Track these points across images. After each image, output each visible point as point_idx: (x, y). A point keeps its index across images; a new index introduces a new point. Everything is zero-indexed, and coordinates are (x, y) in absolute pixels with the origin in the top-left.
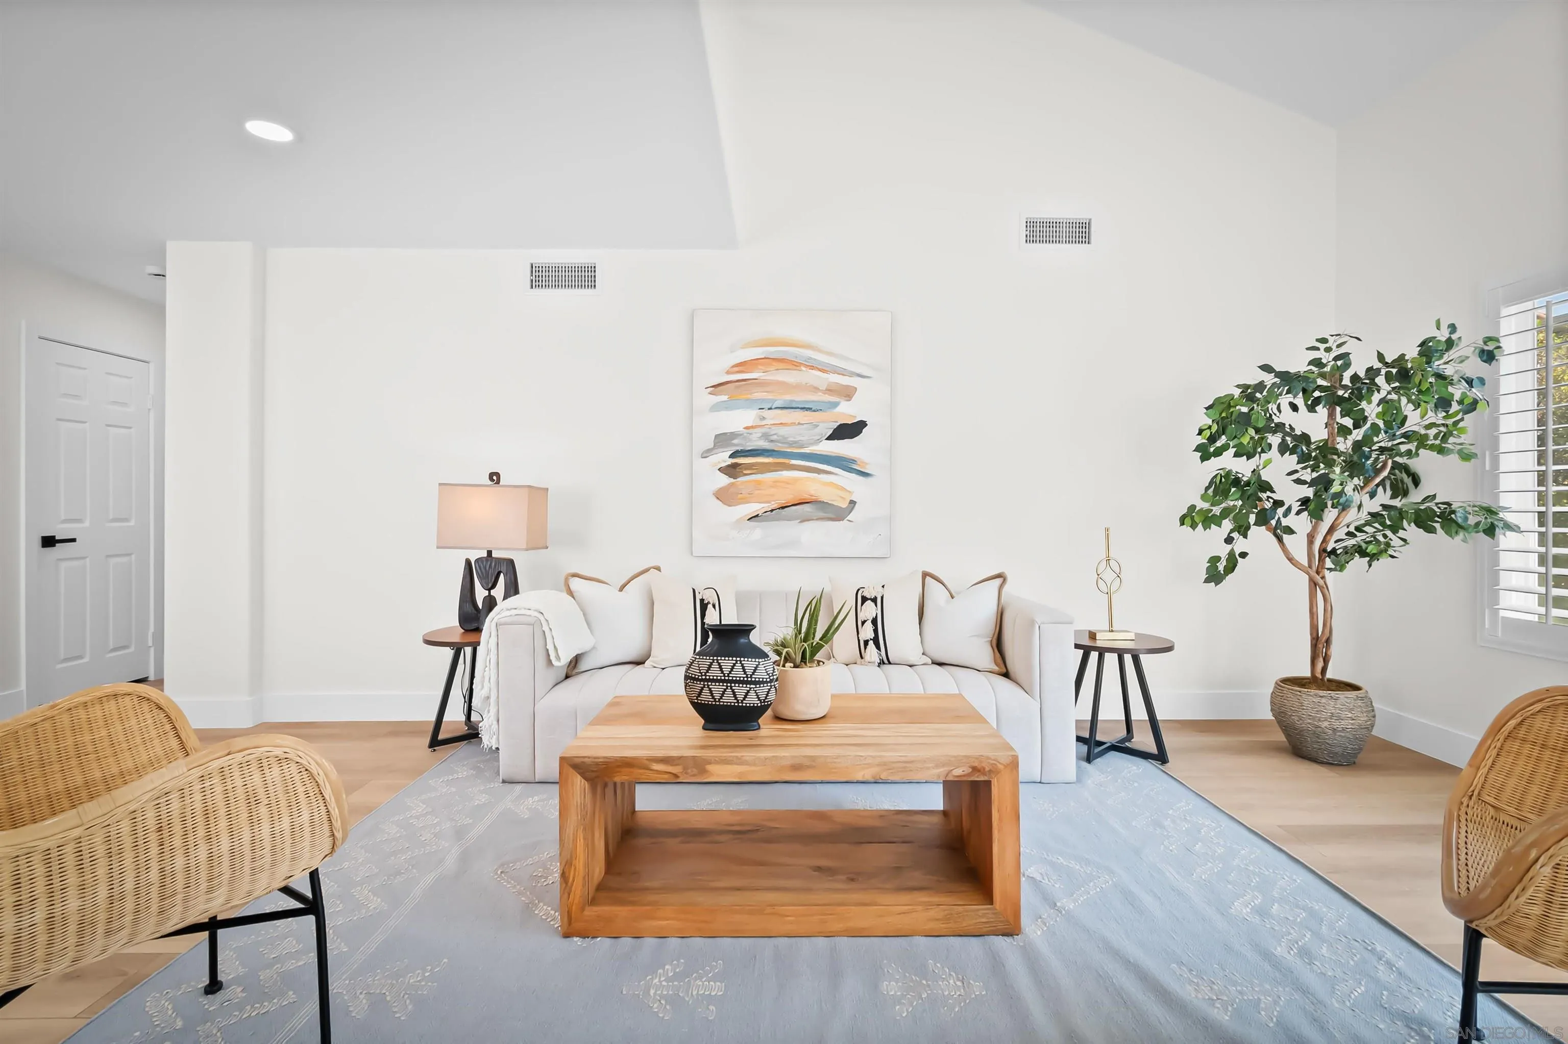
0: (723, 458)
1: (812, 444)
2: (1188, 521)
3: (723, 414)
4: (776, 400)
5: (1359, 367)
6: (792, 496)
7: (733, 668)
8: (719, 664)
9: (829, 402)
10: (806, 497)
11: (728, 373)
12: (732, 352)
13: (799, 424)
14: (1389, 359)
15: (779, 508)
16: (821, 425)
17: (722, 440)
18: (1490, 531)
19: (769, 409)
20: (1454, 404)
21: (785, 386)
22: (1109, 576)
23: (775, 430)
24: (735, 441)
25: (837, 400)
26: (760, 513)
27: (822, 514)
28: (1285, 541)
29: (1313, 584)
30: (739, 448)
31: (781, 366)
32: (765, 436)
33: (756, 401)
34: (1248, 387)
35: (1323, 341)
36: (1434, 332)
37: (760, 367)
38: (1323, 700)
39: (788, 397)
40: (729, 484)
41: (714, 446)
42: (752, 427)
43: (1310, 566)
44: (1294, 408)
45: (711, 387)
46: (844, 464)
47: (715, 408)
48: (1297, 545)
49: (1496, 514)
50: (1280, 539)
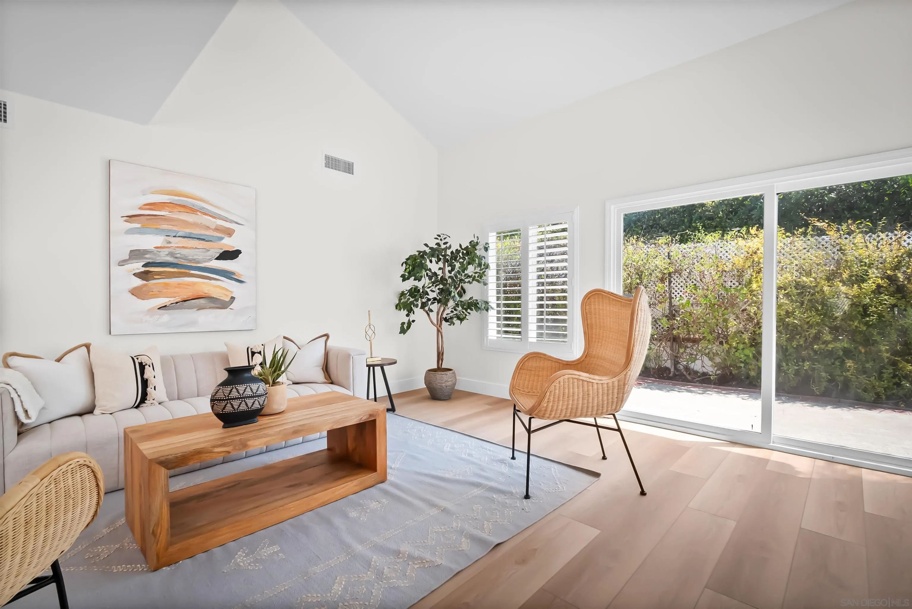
0: (138, 266)
1: (205, 262)
2: (398, 307)
3: (137, 236)
4: (179, 231)
5: (454, 249)
6: (191, 294)
7: (245, 390)
8: (237, 389)
9: (217, 237)
10: (201, 294)
11: (140, 208)
12: (144, 195)
13: (196, 248)
14: (463, 247)
15: (182, 301)
16: (211, 250)
17: (135, 254)
18: (487, 310)
19: (174, 237)
20: (482, 266)
21: (186, 223)
22: (370, 332)
23: (178, 251)
24: (147, 256)
25: (223, 236)
26: (168, 304)
27: (213, 305)
28: (430, 315)
29: (438, 331)
30: (151, 261)
31: (182, 209)
32: (171, 254)
33: (163, 230)
34: (421, 252)
35: (439, 236)
36: (473, 239)
37: (167, 208)
38: (443, 376)
39: (188, 231)
40: (142, 285)
41: (129, 258)
42: (161, 247)
43: (437, 324)
44: (431, 261)
45: (126, 217)
46: (228, 275)
47: (130, 232)
48: (433, 315)
49: (488, 303)
50: (428, 315)
